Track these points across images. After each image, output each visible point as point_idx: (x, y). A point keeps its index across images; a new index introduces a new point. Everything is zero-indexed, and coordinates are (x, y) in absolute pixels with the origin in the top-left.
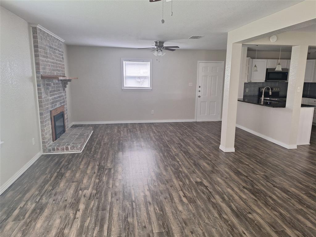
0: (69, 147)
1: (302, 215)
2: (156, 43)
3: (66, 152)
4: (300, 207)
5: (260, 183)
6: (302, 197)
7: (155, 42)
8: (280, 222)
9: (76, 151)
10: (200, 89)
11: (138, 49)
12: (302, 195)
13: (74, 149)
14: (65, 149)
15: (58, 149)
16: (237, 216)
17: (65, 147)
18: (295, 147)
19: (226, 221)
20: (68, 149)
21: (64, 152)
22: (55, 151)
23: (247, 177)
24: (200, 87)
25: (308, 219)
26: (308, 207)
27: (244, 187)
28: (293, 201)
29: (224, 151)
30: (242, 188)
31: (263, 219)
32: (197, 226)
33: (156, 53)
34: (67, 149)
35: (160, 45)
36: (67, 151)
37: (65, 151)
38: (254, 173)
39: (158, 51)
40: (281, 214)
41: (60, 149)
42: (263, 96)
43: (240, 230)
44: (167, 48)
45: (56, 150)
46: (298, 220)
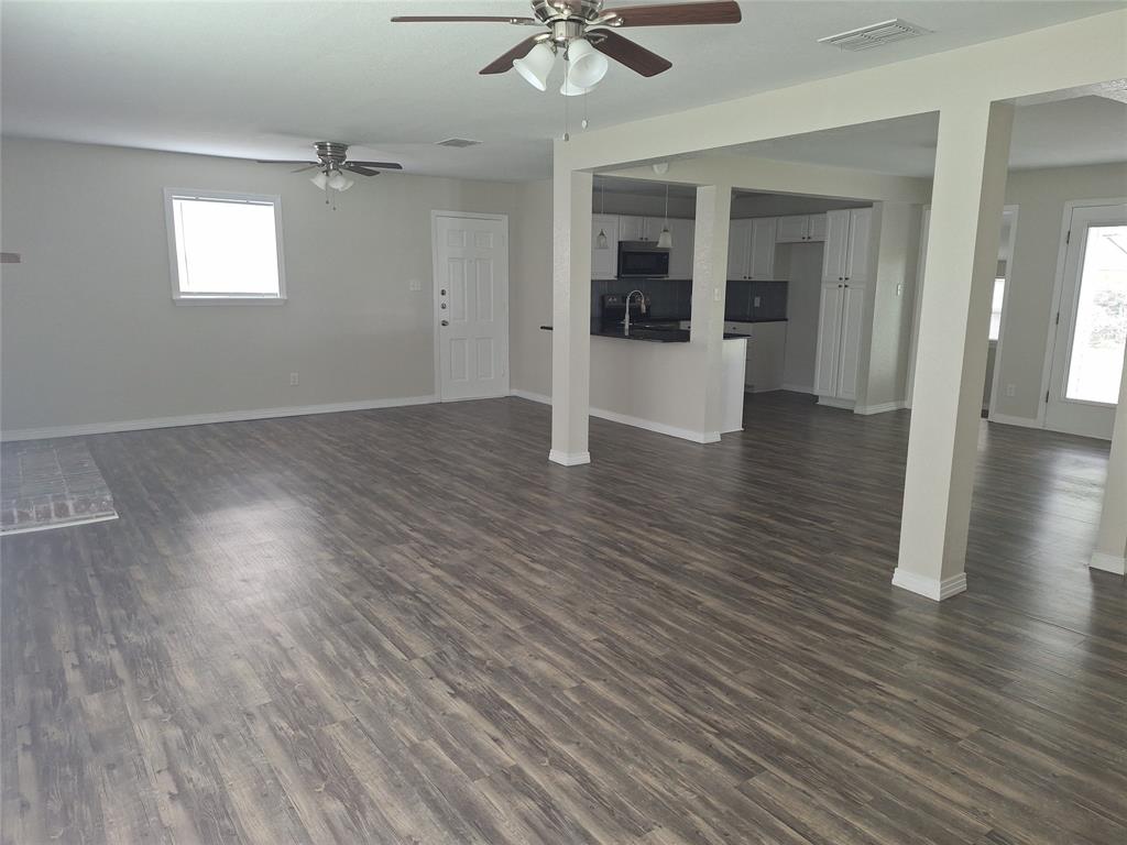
0: (70, 504)
1: (778, 550)
2: (322, 146)
3: (56, 524)
4: (771, 539)
5: (677, 512)
6: (767, 523)
7: (316, 144)
8: (745, 566)
9: (97, 517)
10: (443, 300)
11: (259, 161)
12: (765, 519)
13: (87, 509)
14: (53, 515)
15: (24, 517)
16: (665, 572)
17: (52, 508)
18: (715, 437)
19: (648, 583)
20: (67, 509)
21: (48, 524)
22: (12, 522)
23: (645, 506)
24: (443, 293)
25: (790, 553)
26: (783, 536)
27: (650, 525)
28: (753, 531)
29: (565, 463)
30: (646, 526)
31: (715, 567)
32: (598, 602)
33: (320, 181)
34: (62, 511)
35: (334, 155)
36: (63, 519)
37: (55, 519)
38: (655, 497)
39: (331, 174)
40: (742, 554)
41: (33, 514)
42: (627, 316)
43: (683, 591)
44: (360, 168)
45: (16, 521)
46: (775, 558)
